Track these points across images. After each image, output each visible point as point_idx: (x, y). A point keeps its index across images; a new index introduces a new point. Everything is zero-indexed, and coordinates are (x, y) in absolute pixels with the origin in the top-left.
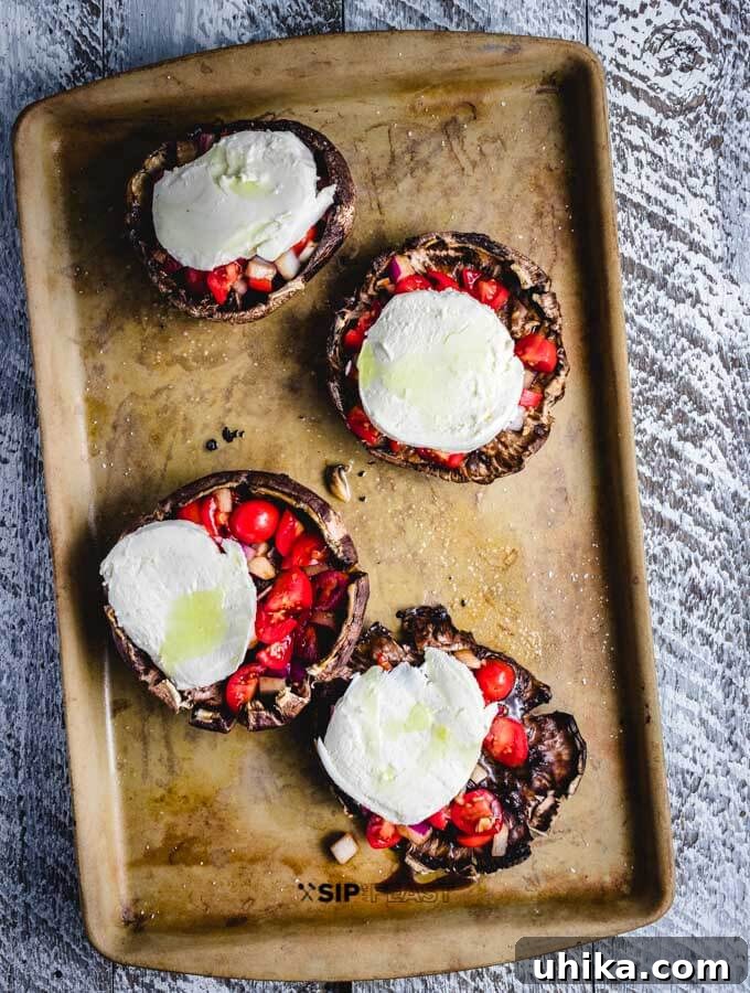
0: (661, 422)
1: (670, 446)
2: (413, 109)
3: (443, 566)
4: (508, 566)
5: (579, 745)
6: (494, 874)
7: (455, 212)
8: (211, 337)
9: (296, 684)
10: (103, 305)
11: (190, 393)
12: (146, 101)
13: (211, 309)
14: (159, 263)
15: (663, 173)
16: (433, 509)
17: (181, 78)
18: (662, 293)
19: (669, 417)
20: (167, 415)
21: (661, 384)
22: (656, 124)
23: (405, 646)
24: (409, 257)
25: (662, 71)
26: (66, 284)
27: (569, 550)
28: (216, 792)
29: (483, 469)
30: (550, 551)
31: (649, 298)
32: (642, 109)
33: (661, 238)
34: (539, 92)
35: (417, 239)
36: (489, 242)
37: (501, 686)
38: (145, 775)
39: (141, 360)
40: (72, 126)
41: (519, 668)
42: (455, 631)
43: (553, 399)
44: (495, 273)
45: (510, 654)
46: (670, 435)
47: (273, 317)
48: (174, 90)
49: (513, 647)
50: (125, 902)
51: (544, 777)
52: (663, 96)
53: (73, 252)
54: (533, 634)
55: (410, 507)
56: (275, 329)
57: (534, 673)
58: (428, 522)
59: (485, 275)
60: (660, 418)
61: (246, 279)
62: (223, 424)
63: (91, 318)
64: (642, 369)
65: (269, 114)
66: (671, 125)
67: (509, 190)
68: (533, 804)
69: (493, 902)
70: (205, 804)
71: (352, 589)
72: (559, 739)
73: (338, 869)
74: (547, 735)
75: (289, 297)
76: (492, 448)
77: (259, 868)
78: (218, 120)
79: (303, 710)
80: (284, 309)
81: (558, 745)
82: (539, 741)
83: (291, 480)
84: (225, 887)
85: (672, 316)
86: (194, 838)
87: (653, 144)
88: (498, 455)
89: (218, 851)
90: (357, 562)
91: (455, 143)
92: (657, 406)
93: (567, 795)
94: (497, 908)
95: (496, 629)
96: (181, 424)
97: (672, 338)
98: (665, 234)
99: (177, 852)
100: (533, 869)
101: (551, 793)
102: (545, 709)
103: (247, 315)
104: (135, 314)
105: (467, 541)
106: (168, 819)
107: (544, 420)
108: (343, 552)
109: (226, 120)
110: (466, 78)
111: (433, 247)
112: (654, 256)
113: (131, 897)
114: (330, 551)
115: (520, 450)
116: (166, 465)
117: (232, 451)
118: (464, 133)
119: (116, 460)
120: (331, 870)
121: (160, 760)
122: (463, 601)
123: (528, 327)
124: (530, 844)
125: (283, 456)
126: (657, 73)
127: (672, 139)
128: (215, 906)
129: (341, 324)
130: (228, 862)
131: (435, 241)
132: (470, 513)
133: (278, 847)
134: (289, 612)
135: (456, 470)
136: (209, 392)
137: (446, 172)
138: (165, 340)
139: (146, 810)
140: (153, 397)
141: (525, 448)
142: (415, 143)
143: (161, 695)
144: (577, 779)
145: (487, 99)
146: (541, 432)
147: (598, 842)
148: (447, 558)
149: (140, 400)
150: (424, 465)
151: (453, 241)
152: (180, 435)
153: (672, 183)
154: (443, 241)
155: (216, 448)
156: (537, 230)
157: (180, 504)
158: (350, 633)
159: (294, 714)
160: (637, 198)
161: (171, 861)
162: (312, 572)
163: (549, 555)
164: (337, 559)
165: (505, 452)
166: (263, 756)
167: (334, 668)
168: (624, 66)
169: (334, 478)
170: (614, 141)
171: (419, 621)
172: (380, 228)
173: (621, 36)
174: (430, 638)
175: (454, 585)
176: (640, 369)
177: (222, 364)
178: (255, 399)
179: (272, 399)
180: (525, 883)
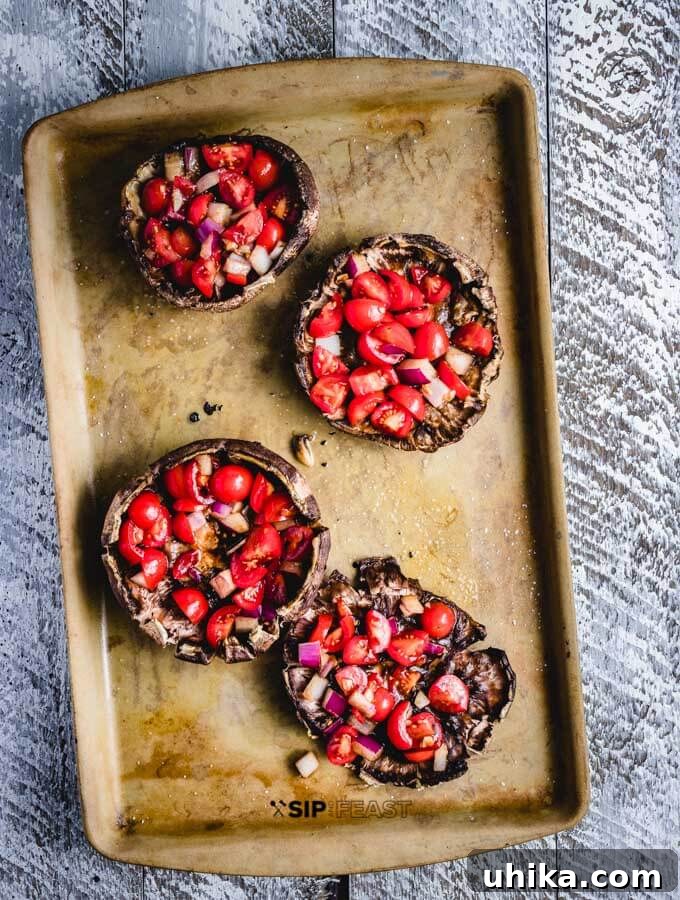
0: (613, 399)
1: (621, 419)
2: (370, 126)
3: (394, 523)
4: (450, 523)
5: (509, 676)
6: (435, 787)
7: (406, 216)
8: (193, 324)
9: (267, 624)
10: (101, 296)
11: (176, 373)
12: (139, 119)
13: (193, 299)
14: (149, 260)
15: (614, 182)
16: (385, 474)
17: (168, 98)
18: (614, 286)
19: (620, 395)
20: (156, 391)
21: (613, 366)
22: (607, 139)
23: (360, 591)
24: (366, 255)
25: (612, 92)
26: (68, 277)
27: (502, 509)
28: (198, 716)
29: (428, 439)
30: (486, 510)
31: (603, 291)
32: (595, 126)
33: (612, 238)
34: (480, 112)
35: (372, 239)
36: (435, 242)
37: (443, 626)
38: (137, 700)
39: (133, 343)
40: (74, 140)
41: (459, 610)
42: (403, 578)
43: (489, 379)
44: (440, 269)
45: (451, 598)
46: (620, 410)
47: (248, 307)
48: (163, 110)
49: (454, 593)
50: (119, 809)
51: (479, 704)
52: (613, 115)
53: (74, 249)
54: (471, 581)
55: (366, 471)
56: (249, 316)
57: (471, 615)
58: (381, 485)
59: (432, 271)
60: (612, 395)
61: (224, 274)
62: (205, 400)
63: (90, 307)
64: (596, 353)
65: (244, 130)
66: (621, 140)
67: (453, 197)
68: (470, 726)
69: (434, 810)
70: (187, 726)
71: (316, 542)
72: (492, 671)
73: (302, 781)
74: (482, 667)
75: (261, 289)
76: (437, 421)
77: (234, 780)
78: (201, 134)
79: (272, 645)
80: (257, 299)
81: (491, 677)
82: (476, 673)
83: (262, 447)
84: (205, 797)
85: (622, 306)
86: (179, 755)
87: (605, 157)
88: (442, 427)
89: (199, 766)
90: (320, 518)
91: (406, 156)
92: (610, 385)
93: (499, 719)
94: (438, 815)
95: (439, 576)
96: (168, 399)
97: (623, 325)
98: (615, 235)
99: (163, 767)
100: (469, 783)
101: (485, 717)
102: (480, 646)
103: (225, 305)
104: (129, 304)
105: (414, 501)
106: (157, 738)
107: (481, 397)
108: (308, 509)
109: (208, 135)
110: (415, 99)
111: (387, 246)
112: (607, 254)
113: (124, 805)
114: (297, 509)
115: (460, 423)
116: (155, 435)
117: (212, 423)
118: (414, 147)
119: (112, 430)
120: (296, 783)
121: (149, 688)
122: (410, 553)
123: (468, 316)
124: (467, 760)
125: (256, 427)
126: (608, 95)
127: (622, 152)
128: (197, 813)
129: (306, 313)
130: (208, 776)
131: (389, 241)
132: (417, 477)
133: (250, 763)
134: (261, 561)
135: (405, 440)
136: (192, 371)
137: (398, 182)
138: (154, 327)
139: (137, 731)
140: (143, 375)
141: (464, 421)
142: (372, 156)
143: (151, 633)
144: (507, 706)
145: (434, 118)
146: (478, 408)
147: (525, 759)
148: (396, 516)
149: (132, 378)
150: (377, 436)
151: (404, 242)
152: (166, 409)
153: (622, 191)
154: (395, 242)
155: (198, 420)
156: (477, 233)
157: (167, 467)
158: (314, 579)
159: (265, 649)
160: (591, 204)
161: (158, 775)
162: (280, 527)
163: (485, 514)
164: (303, 516)
165: (447, 425)
166: (238, 685)
167: (300, 609)
168: (579, 89)
169: (300, 446)
170: (571, 154)
171: (372, 570)
172: (341, 230)
173: (577, 62)
174: (382, 584)
175: (403, 539)
176: (594, 353)
177: (203, 347)
178: (231, 378)
179: (247, 378)
180: (462, 795)
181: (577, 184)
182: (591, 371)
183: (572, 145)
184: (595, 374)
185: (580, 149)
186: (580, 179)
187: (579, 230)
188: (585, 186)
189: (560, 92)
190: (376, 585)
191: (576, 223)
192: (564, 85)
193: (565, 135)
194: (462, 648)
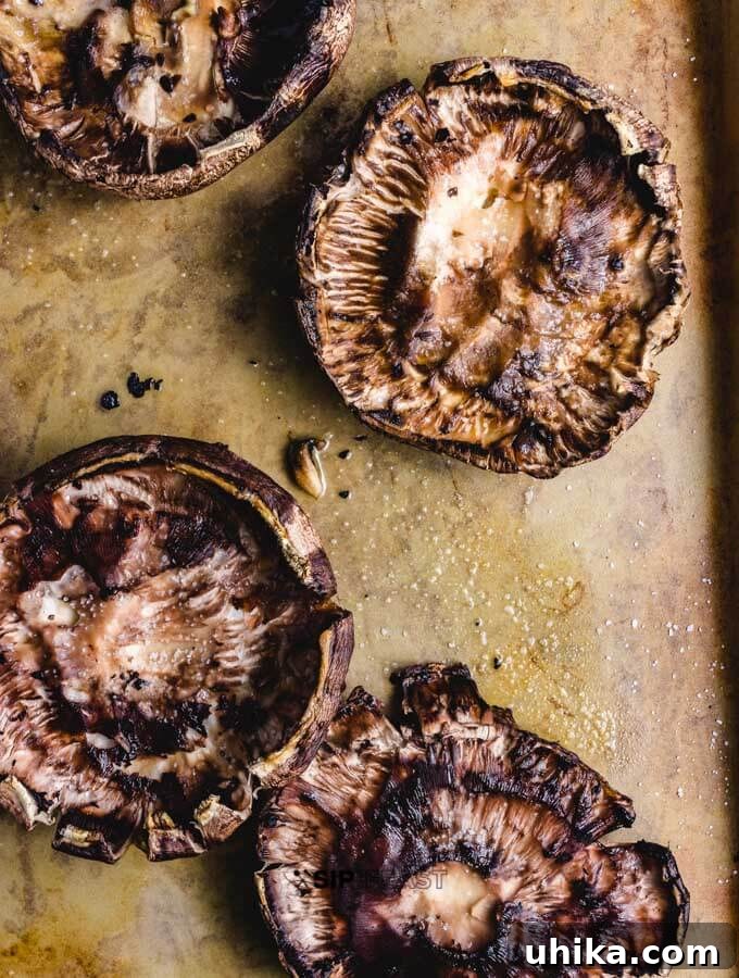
3: (467, 605)
4: (568, 608)
5: (678, 897)
8: (113, 230)
11: (78, 317)
16: (455, 515)
20: (41, 350)
23: (403, 729)
27: (666, 587)
28: (99, 944)
29: (540, 453)
30: (635, 587)
36: (571, 75)
41: (584, 769)
42: (483, 707)
43: (659, 343)
49: (572, 735)
54: (603, 715)
55: (419, 510)
57: (606, 777)
58: (445, 535)
62: (129, 368)
70: (79, 961)
71: (327, 638)
72: (644, 882)
74: (626, 877)
76: (557, 420)
79: (237, 830)
81: (642, 894)
82: (613, 886)
83: (230, 455)
88: (566, 431)
90: (334, 592)
95: (547, 704)
96: (62, 366)
102: (621, 836)
105: (506, 567)
107: (643, 376)
108: (313, 575)
111: (477, 83)
114: (290, 571)
115: (603, 423)
116: (36, 430)
117: (141, 411)
122: (496, 660)
125: (221, 421)
129: (320, 205)
131: (482, 71)
132: (513, 522)
135: (496, 453)
136: (109, 315)
138: (40, 232)
141: (612, 420)
146: (640, 394)
148: (474, 592)
151: (510, 74)
152: (59, 383)
154: (493, 74)
155: (117, 405)
156: (639, 77)
157: (48, 486)
158: (320, 709)
159: (222, 837)
163: (634, 593)
164: (305, 586)
165: (577, 427)
166: (175, 889)
167: (293, 766)
169: (302, 458)
171: (425, 689)
172: (389, 63)
174: (444, 716)
175: (484, 635)
177: (130, 272)
178: (179, 331)
179: (208, 331)
190: (433, 717)
194: (589, 840)
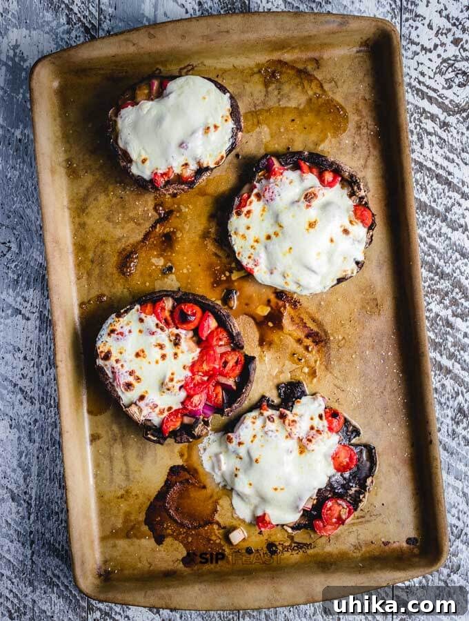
0: (442, 305)
1: (447, 320)
2: (280, 62)
4: (341, 348)
10: (85, 185)
15: (446, 150)
17: (135, 41)
18: (444, 224)
19: (447, 302)
21: (442, 281)
22: (442, 119)
25: (446, 86)
26: (61, 171)
27: (379, 338)
31: (436, 227)
32: (434, 109)
33: (444, 190)
34: (358, 52)
38: (112, 480)
39: (109, 219)
40: (66, 73)
46: (447, 313)
48: (132, 49)
50: (98, 563)
52: (447, 102)
53: (65, 151)
54: (357, 390)
60: (441, 302)
63: (77, 193)
65: (189, 65)
66: (452, 120)
69: (332, 560)
70: (148, 500)
78: (157, 69)
84: (162, 552)
85: (450, 239)
87: (440, 132)
91: (306, 83)
92: (440, 295)
94: (335, 564)
97: (450, 252)
98: (446, 187)
99: (131, 530)
100: (358, 539)
104: (105, 190)
106: (126, 509)
109: (163, 69)
112: (439, 201)
113: (102, 559)
118: (312, 77)
119: (93, 282)
121: (121, 472)
126: (444, 88)
127: (452, 129)
128: (155, 565)
132: (316, 314)
137: (300, 102)
138: (124, 207)
139: (111, 504)
140: (116, 242)
142: (281, 83)
145: (326, 56)
147: (398, 521)
149: (108, 244)
153: (451, 156)
160: (429, 164)
161: (128, 536)
168: (423, 83)
170: (416, 128)
173: (422, 64)
176: (429, 271)
180: (352, 548)
181: (420, 150)
182: (427, 284)
183: (417, 123)
184: (429, 286)
185: (422, 126)
186: (422, 147)
187: (420, 183)
188: (425, 152)
189: (409, 84)
191: (418, 178)
192: (412, 80)
193: (412, 115)
